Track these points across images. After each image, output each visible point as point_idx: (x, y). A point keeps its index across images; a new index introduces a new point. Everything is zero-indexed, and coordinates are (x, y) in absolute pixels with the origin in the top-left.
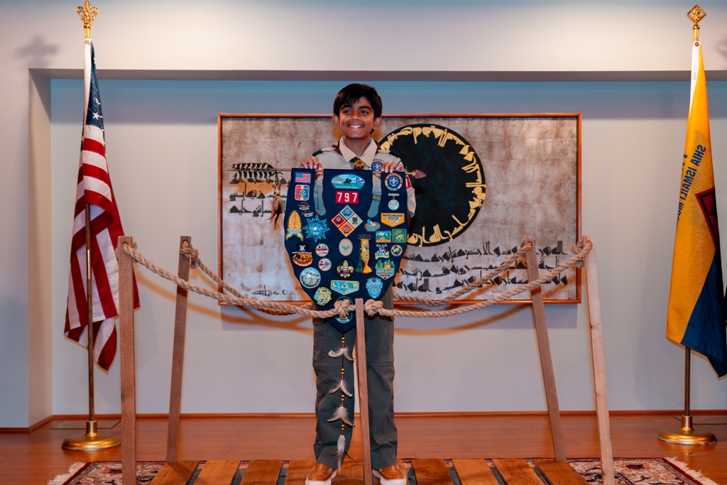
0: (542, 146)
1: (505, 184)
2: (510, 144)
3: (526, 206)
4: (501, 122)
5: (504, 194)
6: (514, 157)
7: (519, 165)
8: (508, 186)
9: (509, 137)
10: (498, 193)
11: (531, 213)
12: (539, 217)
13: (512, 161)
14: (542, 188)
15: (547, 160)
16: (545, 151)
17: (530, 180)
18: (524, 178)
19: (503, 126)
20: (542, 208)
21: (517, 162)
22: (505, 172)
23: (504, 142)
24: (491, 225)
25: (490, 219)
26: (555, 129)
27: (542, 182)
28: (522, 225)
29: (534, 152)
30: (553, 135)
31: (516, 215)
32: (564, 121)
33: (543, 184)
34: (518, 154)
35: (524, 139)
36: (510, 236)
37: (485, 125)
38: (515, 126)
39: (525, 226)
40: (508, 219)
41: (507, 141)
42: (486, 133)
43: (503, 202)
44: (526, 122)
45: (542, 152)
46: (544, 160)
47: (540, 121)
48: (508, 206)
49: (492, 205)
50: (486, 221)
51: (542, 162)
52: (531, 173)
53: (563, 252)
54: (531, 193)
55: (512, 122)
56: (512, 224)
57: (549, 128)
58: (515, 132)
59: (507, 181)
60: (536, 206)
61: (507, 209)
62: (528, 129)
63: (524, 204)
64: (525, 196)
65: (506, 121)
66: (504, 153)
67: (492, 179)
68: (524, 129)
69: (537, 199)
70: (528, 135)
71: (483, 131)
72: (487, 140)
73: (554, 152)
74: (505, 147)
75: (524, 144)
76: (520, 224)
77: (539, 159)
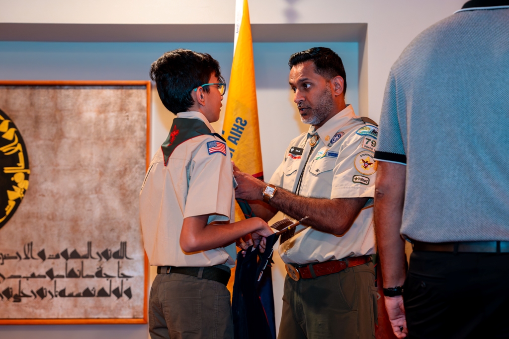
0: (102, 123)
1: (54, 170)
2: (62, 119)
3: (82, 197)
4: (51, 91)
5: (53, 181)
6: (67, 135)
7: (73, 145)
8: (58, 171)
9: (61, 111)
10: (46, 180)
11: (87, 206)
12: (98, 212)
13: (64, 140)
14: (101, 174)
15: (108, 139)
16: (106, 127)
17: (86, 164)
18: (79, 161)
19: (53, 97)
20: (100, 200)
21: (70, 141)
22: (55, 154)
23: (54, 116)
24: (34, 220)
25: (33, 213)
26: (119, 101)
27: (102, 166)
28: (75, 222)
29: (93, 130)
30: (117, 108)
31: (67, 208)
32: (131, 91)
33: (103, 170)
34: (72, 131)
35: (79, 114)
36: (59, 235)
37: (31, 95)
38: (68, 96)
39: (79, 223)
40: (57, 214)
41: (57, 117)
42: (32, 104)
43: (52, 192)
44: (83, 92)
45: (103, 129)
46: (105, 138)
47: (100, 91)
48: (58, 196)
49: (37, 195)
50: (28, 216)
51: (103, 141)
52: (89, 156)
53: (128, 255)
54: (88, 180)
55: (64, 92)
56: (62, 219)
57: (112, 99)
58: (69, 104)
59: (57, 165)
60: (93, 196)
61: (56, 201)
62: (85, 100)
63: (77, 195)
64: (79, 184)
65: (58, 91)
66: (54, 130)
67: (38, 162)
68: (81, 100)
69: (96, 188)
70: (85, 108)
71: (28, 103)
72: (33, 114)
73: (117, 130)
74: (56, 122)
75: (79, 118)
76: (71, 220)
77: (99, 138)
